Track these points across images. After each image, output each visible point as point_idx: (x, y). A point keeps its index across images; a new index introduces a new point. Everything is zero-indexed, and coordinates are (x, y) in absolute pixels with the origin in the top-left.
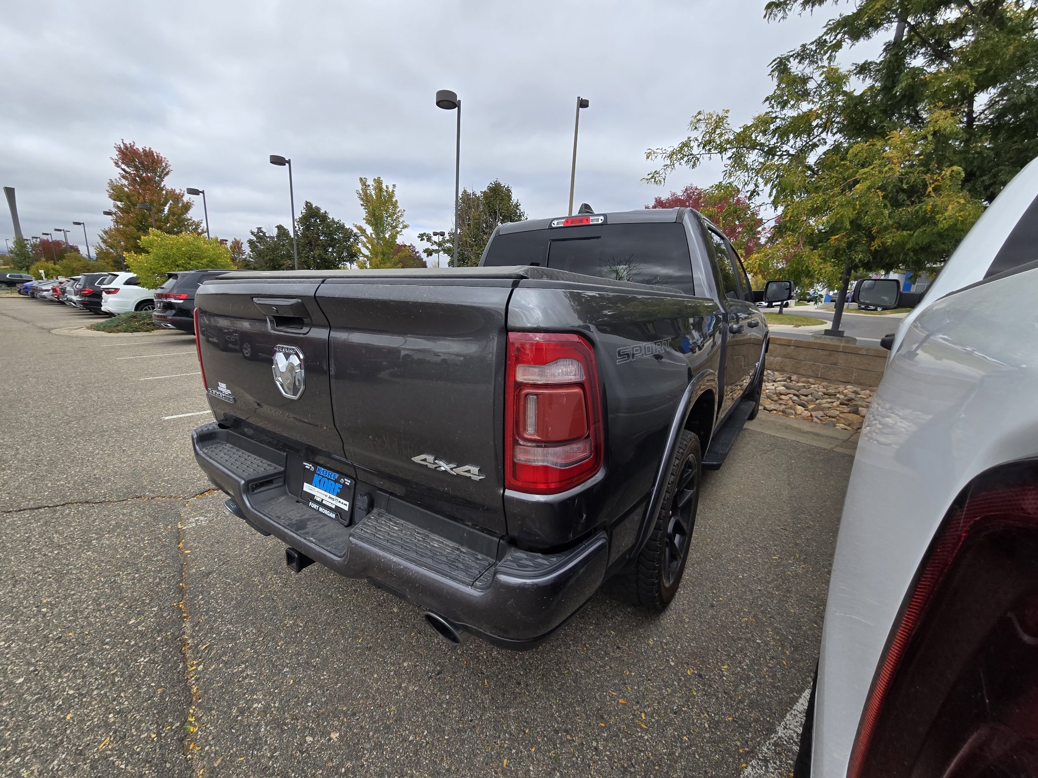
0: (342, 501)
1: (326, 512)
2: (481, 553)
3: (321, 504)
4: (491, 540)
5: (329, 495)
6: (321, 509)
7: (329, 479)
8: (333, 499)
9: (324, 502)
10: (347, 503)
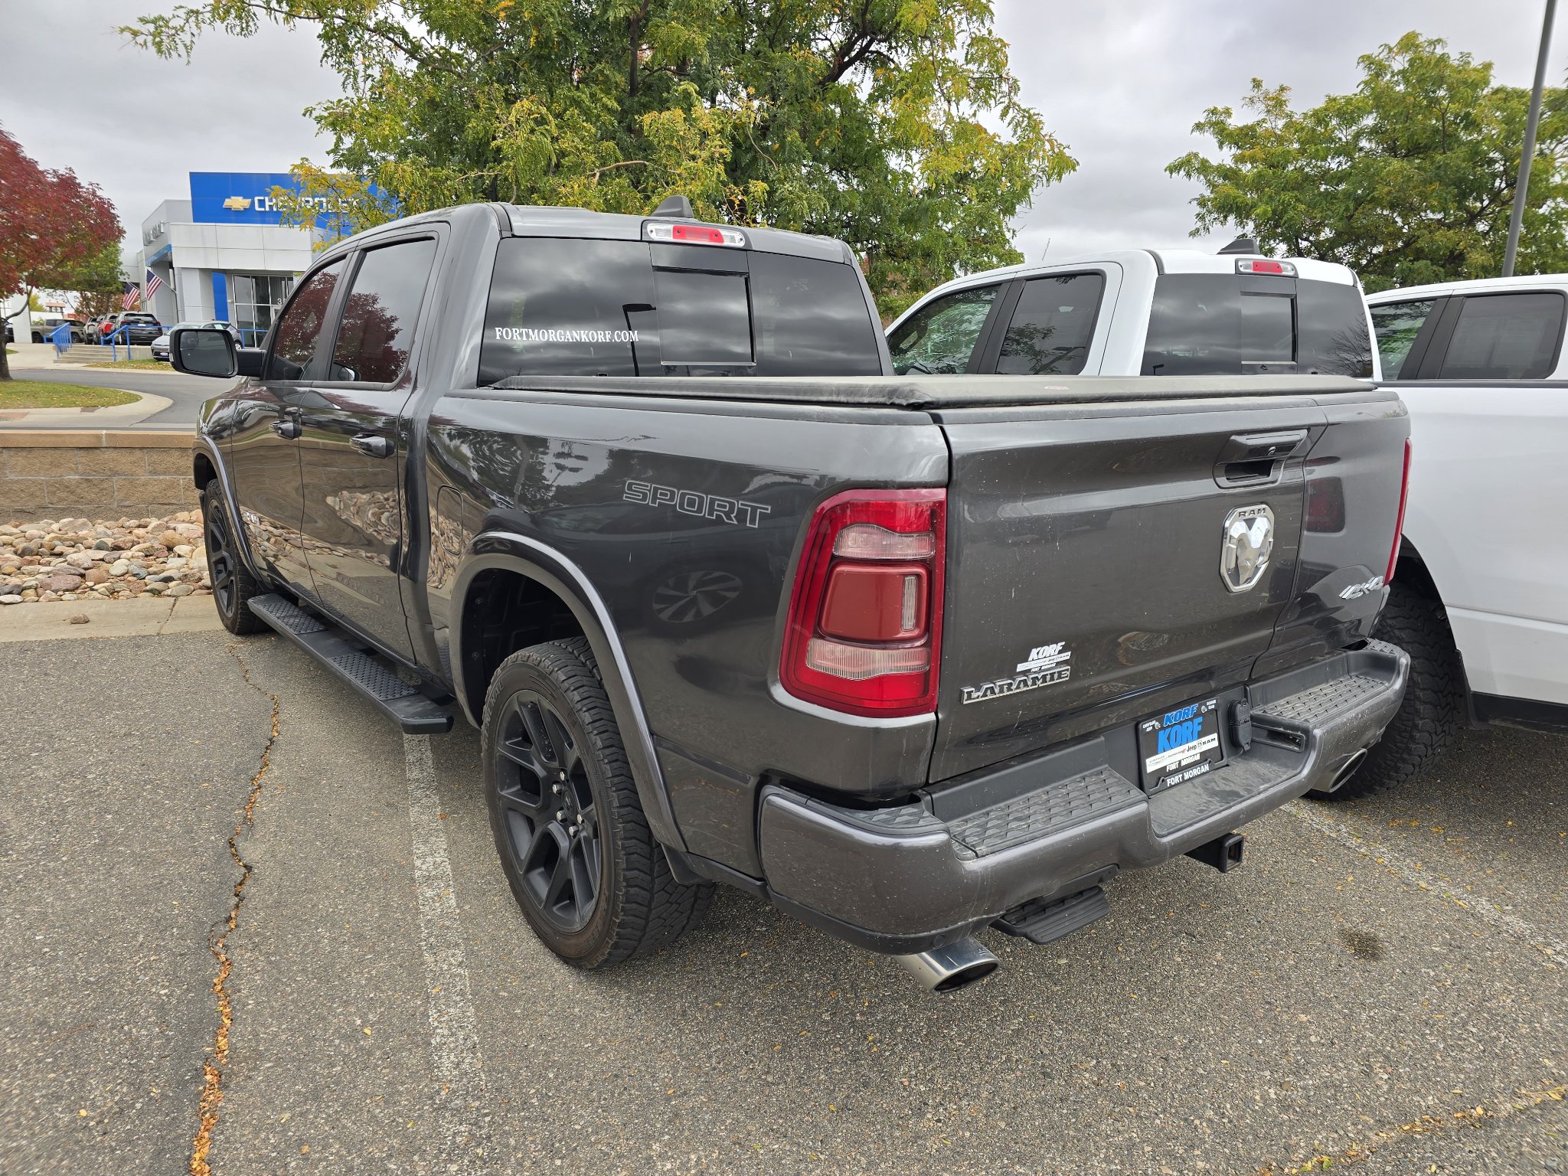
0: (1207, 738)
1: (1195, 772)
3: (1181, 769)
6: (1186, 776)
8: (1195, 747)
9: (1183, 763)
10: (1215, 736)
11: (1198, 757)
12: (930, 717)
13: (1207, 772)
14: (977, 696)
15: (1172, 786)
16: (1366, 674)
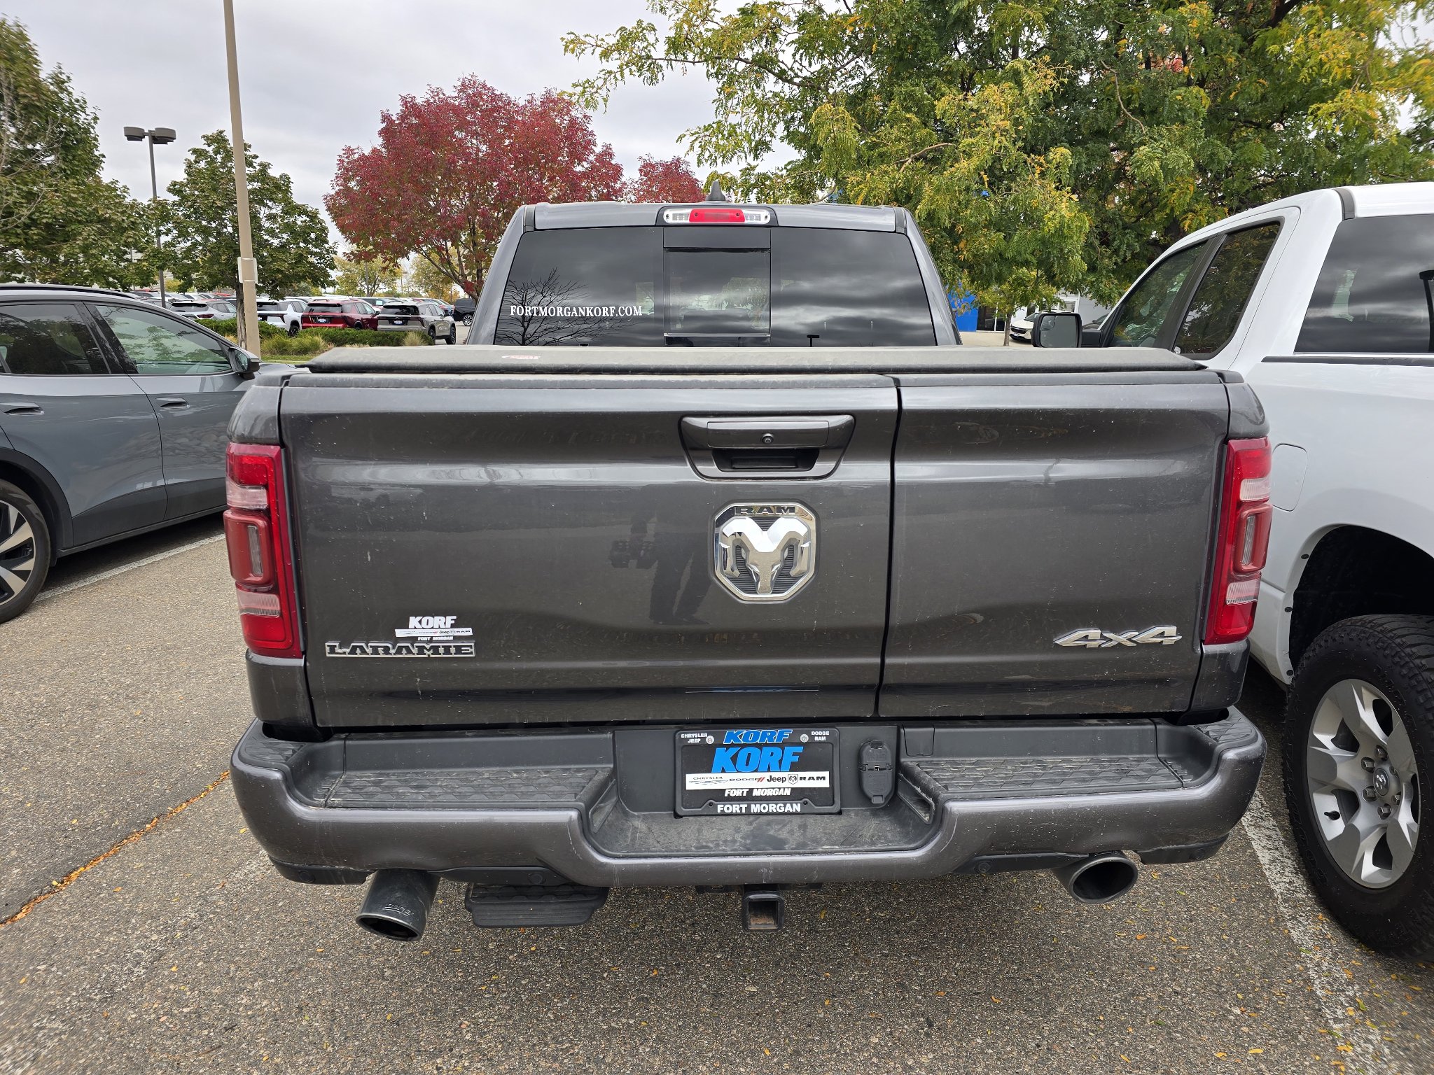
0: (807, 774)
1: (772, 807)
2: (1132, 753)
3: (749, 797)
4: (1143, 730)
5: (767, 775)
6: (755, 808)
7: (760, 746)
8: (783, 779)
9: (755, 793)
10: (827, 774)
11: (788, 792)
12: (300, 662)
13: (796, 813)
14: (343, 652)
15: (723, 814)
16: (1179, 760)
